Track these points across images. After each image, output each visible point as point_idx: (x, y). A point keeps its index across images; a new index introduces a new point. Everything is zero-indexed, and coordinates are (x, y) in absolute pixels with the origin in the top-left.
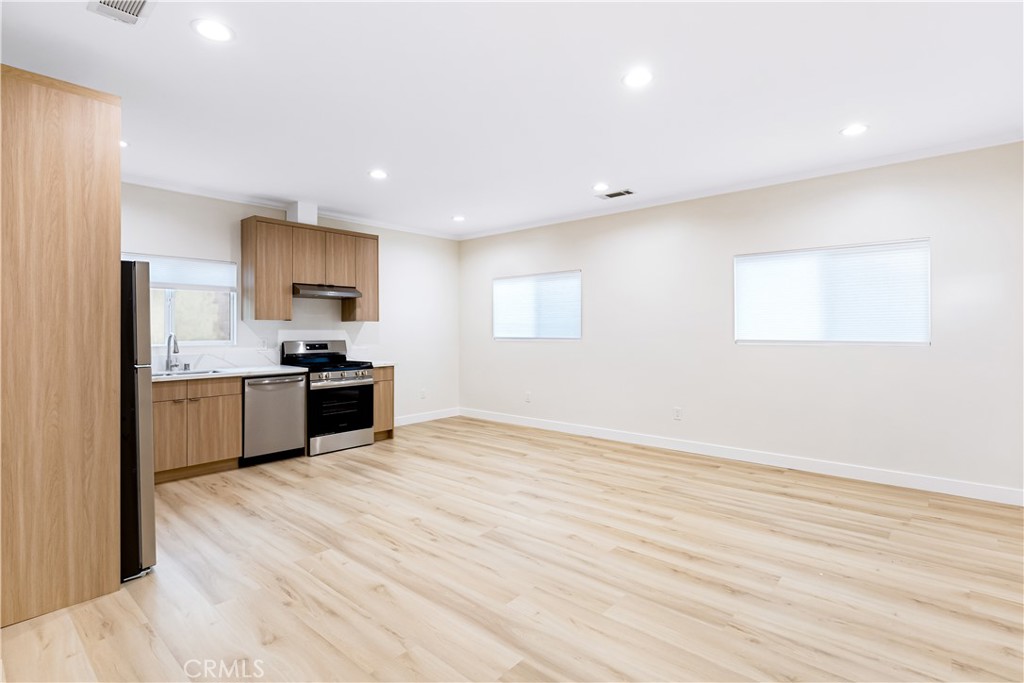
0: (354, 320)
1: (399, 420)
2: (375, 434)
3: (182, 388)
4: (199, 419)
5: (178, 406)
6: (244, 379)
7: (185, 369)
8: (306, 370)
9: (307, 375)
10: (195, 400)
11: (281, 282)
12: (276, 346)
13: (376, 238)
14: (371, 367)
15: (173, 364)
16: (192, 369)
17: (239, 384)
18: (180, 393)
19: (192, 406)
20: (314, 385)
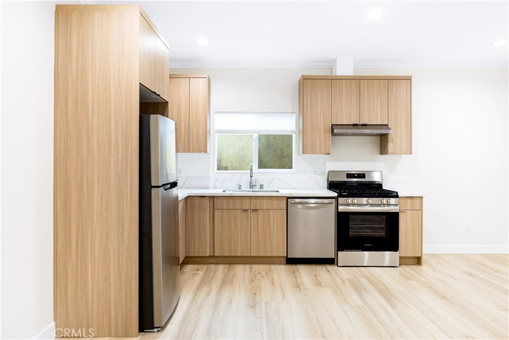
0: (387, 154)
1: (427, 249)
2: (400, 258)
3: (248, 201)
4: (258, 224)
5: (245, 213)
6: (288, 198)
7: (261, 188)
8: (335, 195)
9: (336, 198)
10: (256, 210)
11: (323, 124)
12: (324, 174)
13: (409, 79)
14: (397, 196)
15: (254, 184)
16: (265, 189)
17: (285, 202)
18: (246, 205)
19: (254, 214)
20: (342, 208)
